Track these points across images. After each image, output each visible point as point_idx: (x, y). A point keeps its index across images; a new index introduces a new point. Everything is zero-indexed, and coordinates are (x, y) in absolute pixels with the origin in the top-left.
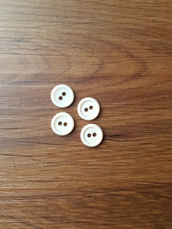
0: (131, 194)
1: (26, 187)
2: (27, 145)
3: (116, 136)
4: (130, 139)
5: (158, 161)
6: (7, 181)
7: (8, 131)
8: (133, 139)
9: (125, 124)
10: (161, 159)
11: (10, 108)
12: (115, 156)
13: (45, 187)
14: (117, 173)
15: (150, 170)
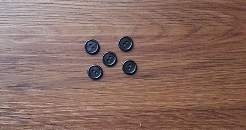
0: (156, 115)
1: (87, 110)
2: (88, 82)
3: (146, 76)
4: (155, 78)
5: (175, 93)
6: (74, 106)
7: (75, 73)
8: (157, 78)
9: (152, 68)
10: (177, 92)
11: (77, 58)
12: (145, 89)
13: (99, 109)
14: (147, 100)
15: (169, 99)
